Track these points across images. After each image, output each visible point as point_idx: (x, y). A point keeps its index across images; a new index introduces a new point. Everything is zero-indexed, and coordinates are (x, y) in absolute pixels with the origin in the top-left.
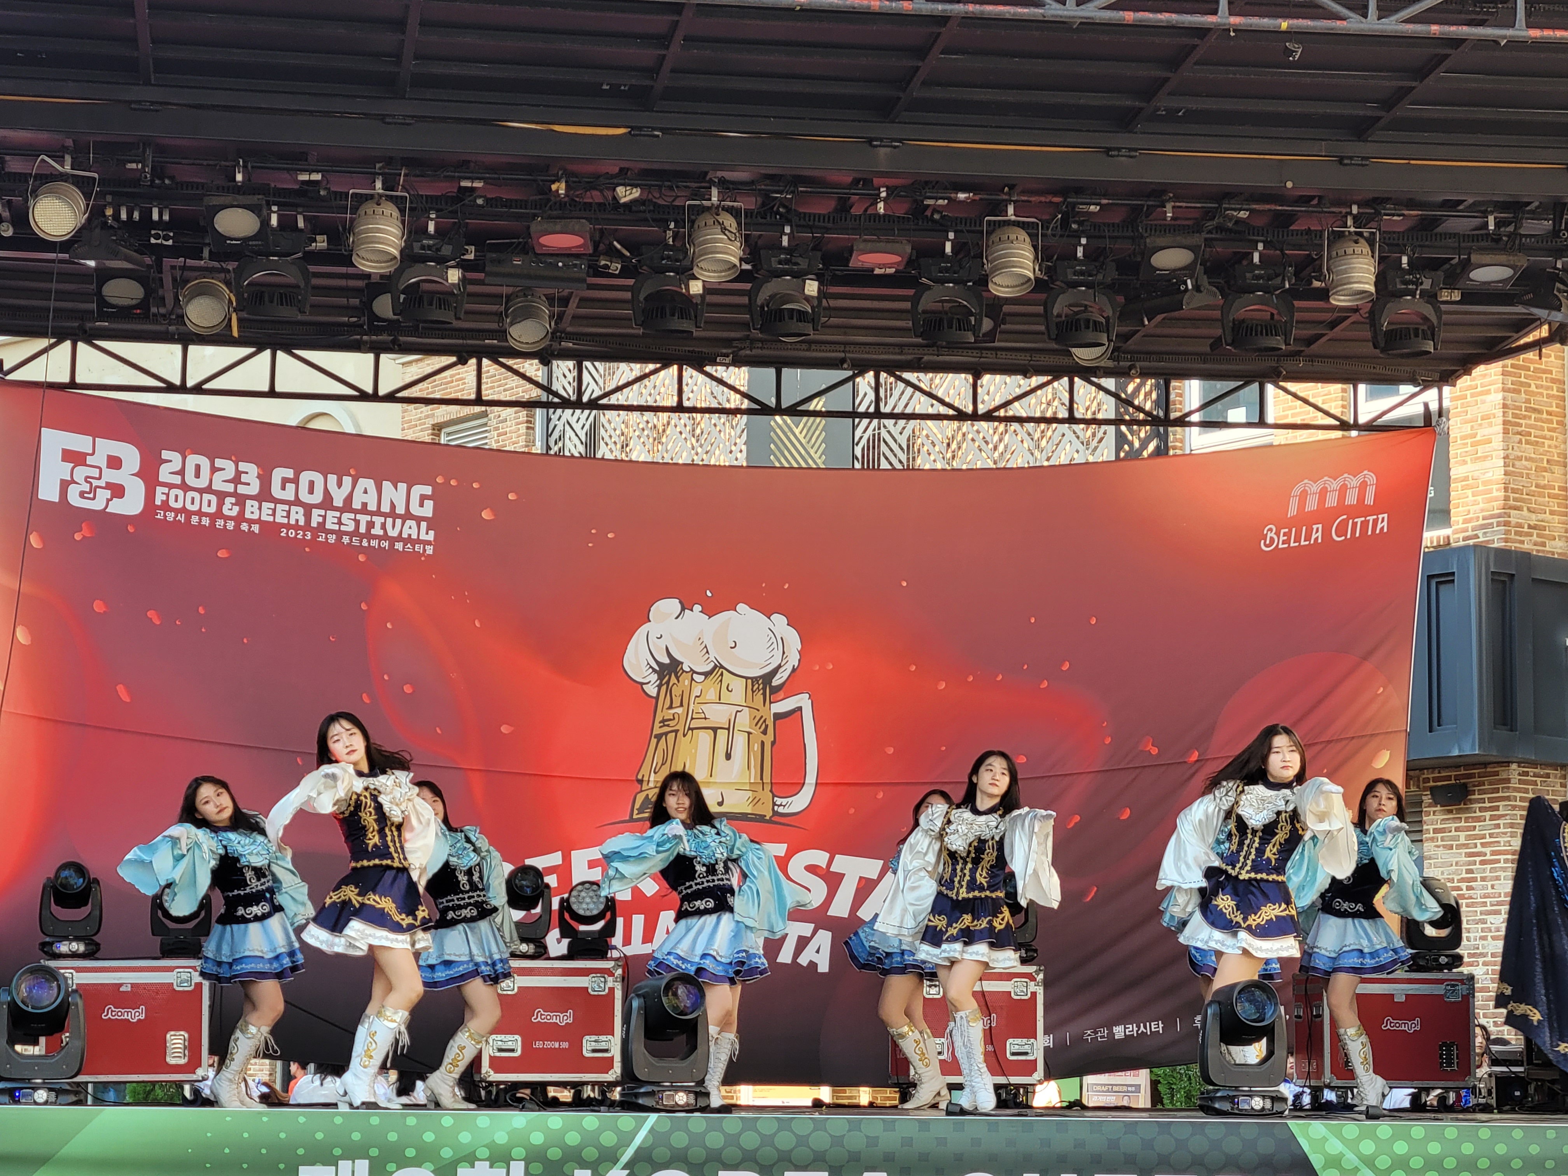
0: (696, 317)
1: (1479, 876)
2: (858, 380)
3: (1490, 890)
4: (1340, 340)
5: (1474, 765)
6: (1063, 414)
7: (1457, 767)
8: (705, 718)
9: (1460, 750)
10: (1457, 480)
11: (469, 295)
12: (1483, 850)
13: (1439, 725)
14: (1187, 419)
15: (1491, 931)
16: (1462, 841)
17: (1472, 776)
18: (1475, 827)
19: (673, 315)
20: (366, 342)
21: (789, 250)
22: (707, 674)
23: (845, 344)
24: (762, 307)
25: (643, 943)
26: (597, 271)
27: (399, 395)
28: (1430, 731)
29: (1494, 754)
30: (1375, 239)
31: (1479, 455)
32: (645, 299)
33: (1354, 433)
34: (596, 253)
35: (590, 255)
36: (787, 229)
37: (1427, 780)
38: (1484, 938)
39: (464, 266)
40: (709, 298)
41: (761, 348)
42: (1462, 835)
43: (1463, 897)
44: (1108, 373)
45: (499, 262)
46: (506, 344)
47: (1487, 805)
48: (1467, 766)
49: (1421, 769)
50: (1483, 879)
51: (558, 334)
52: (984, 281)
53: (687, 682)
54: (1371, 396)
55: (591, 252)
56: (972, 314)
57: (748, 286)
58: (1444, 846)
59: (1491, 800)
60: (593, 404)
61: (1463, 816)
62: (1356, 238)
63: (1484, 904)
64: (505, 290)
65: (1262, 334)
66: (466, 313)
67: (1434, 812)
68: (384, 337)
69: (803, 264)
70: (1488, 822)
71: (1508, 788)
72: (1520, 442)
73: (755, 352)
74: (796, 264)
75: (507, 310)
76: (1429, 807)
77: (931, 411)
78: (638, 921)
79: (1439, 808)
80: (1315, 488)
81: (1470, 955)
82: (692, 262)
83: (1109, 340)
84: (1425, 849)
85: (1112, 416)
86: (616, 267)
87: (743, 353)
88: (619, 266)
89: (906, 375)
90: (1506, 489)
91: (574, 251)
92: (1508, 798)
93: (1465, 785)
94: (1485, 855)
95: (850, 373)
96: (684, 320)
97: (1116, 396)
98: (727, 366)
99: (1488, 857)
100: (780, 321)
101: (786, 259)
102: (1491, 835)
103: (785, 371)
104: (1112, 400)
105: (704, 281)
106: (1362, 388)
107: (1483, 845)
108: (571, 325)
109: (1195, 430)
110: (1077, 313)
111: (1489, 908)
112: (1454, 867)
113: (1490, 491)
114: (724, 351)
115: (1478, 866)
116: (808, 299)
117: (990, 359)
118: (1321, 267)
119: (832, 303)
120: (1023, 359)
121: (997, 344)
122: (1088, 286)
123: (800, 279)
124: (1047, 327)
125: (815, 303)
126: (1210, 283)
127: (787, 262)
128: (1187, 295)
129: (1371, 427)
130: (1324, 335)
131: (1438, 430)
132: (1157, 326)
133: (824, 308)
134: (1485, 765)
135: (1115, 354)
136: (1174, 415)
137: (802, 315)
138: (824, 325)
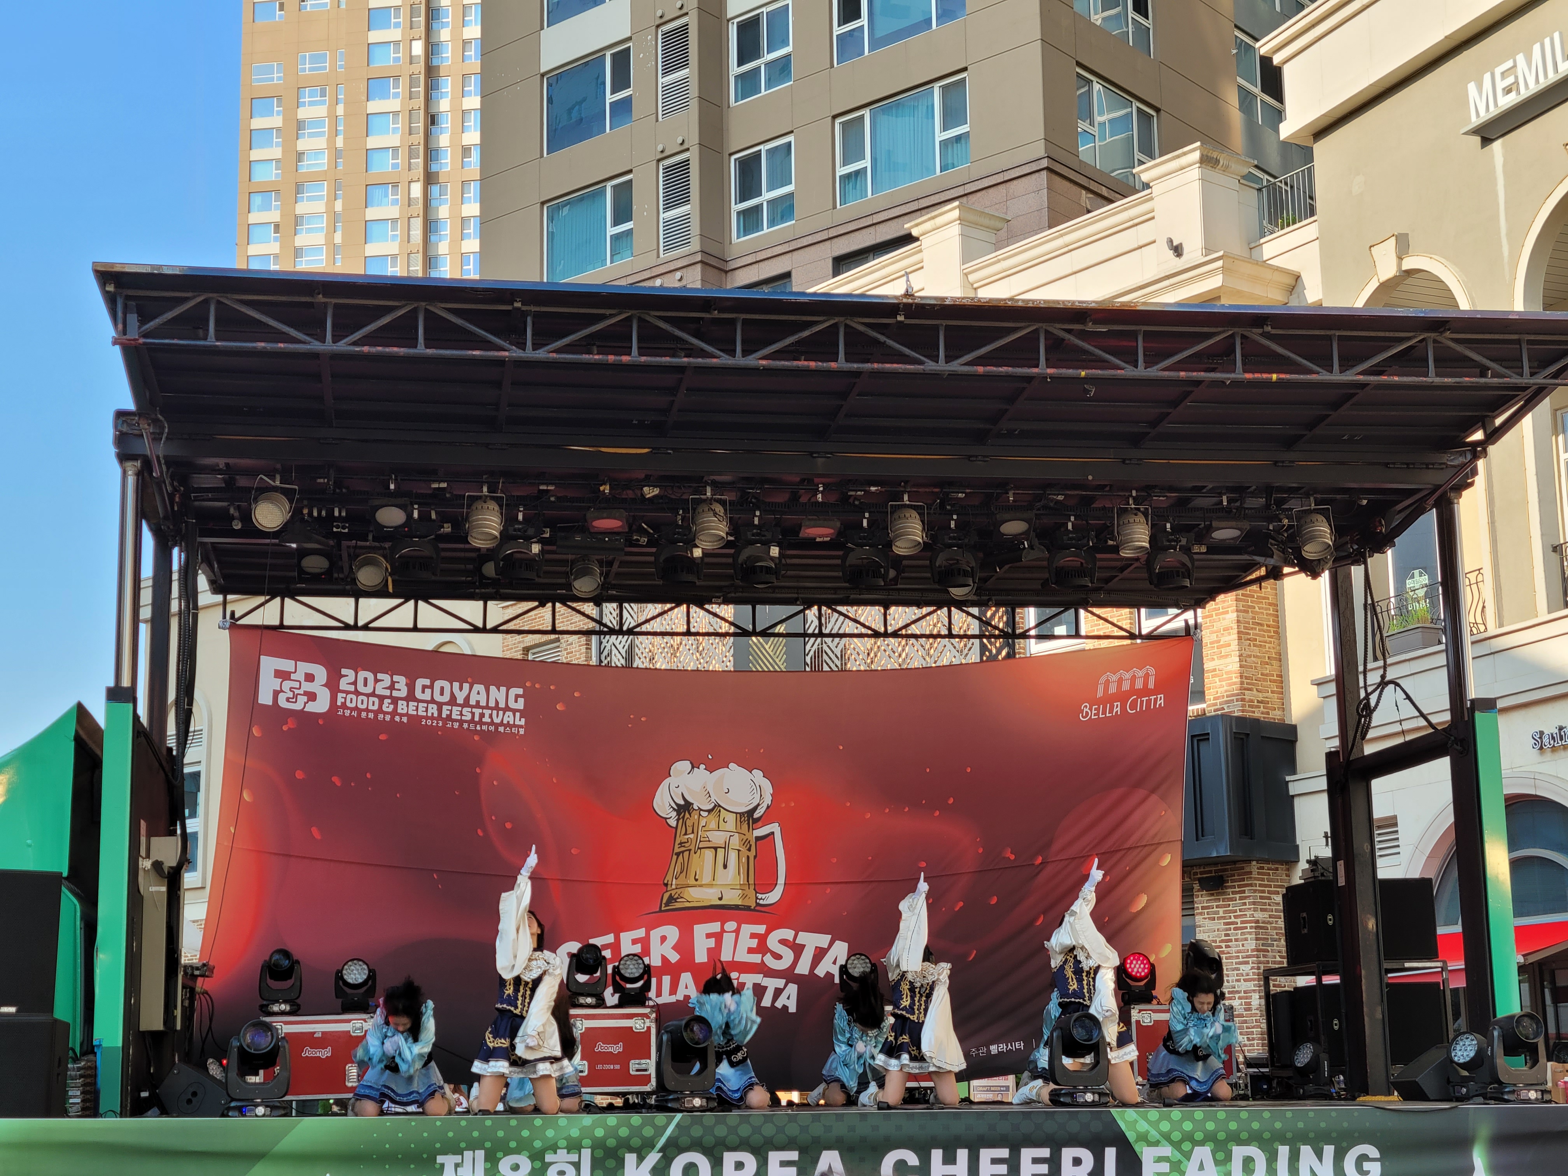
0: (698, 573)
1: (1233, 938)
2: (807, 612)
3: (1241, 948)
4: (1129, 579)
5: (1227, 863)
6: (944, 632)
7: (1216, 864)
8: (709, 841)
9: (1217, 854)
10: (1208, 671)
11: (547, 560)
12: (1236, 920)
13: (1203, 836)
14: (1028, 634)
16: (1221, 914)
17: (1226, 870)
18: (1229, 905)
19: (682, 572)
20: (478, 593)
21: (759, 527)
22: (710, 811)
23: (798, 588)
24: (742, 565)
25: (670, 995)
26: (631, 543)
27: (500, 628)
28: (1197, 840)
29: (1240, 855)
30: (1148, 512)
31: (1223, 654)
32: (664, 561)
33: (1139, 641)
34: (631, 531)
35: (626, 533)
36: (758, 513)
37: (1195, 874)
38: (1239, 980)
39: (542, 542)
40: (706, 559)
41: (742, 592)
42: (1221, 910)
43: (1223, 952)
44: (974, 604)
45: (566, 538)
46: (571, 593)
47: (1237, 889)
48: (1223, 863)
49: (1191, 867)
50: (1236, 940)
51: (606, 585)
52: (889, 544)
53: (696, 817)
54: (1149, 616)
55: (627, 530)
56: (882, 567)
57: (732, 551)
58: (1209, 918)
59: (1239, 886)
60: (630, 632)
61: (1221, 897)
62: (1135, 512)
63: (1238, 957)
64: (570, 557)
65: (1075, 576)
66: (545, 572)
67: (1202, 895)
68: (490, 590)
69: (769, 536)
70: (1238, 902)
71: (1251, 878)
72: (1250, 645)
73: (738, 594)
74: (764, 536)
75: (571, 570)
76: (1197, 892)
77: (856, 631)
78: (666, 980)
79: (1205, 892)
80: (1114, 678)
81: (1229, 992)
82: (695, 535)
83: (974, 582)
84: (1196, 921)
85: (977, 632)
86: (643, 540)
87: (730, 595)
88: (646, 540)
89: (839, 608)
90: (1241, 677)
91: (616, 530)
92: (1251, 885)
93: (1222, 877)
94: (1237, 923)
95: (802, 607)
96: (690, 575)
97: (979, 619)
98: (719, 604)
99: (1239, 925)
100: (754, 574)
101: (757, 532)
102: (1240, 910)
103: (758, 607)
104: (977, 622)
105: (702, 549)
106: (1143, 611)
107: (1235, 917)
108: (615, 579)
109: (1033, 641)
110: (952, 565)
111: (1241, 960)
112: (1216, 933)
113: (1231, 678)
114: (717, 594)
115: (1232, 931)
116: (772, 558)
117: (895, 596)
118: (1113, 531)
119: (789, 561)
120: (916, 596)
121: (899, 586)
122: (959, 546)
123: (766, 547)
124: (932, 575)
125: (777, 561)
126: (1040, 544)
127: (758, 534)
128: (1025, 551)
129: (1150, 637)
130: (1116, 576)
131: (1195, 638)
132: (1005, 572)
133: (784, 565)
134: (1235, 862)
135: (978, 591)
136: (1018, 631)
137: (768, 570)
138: (783, 576)
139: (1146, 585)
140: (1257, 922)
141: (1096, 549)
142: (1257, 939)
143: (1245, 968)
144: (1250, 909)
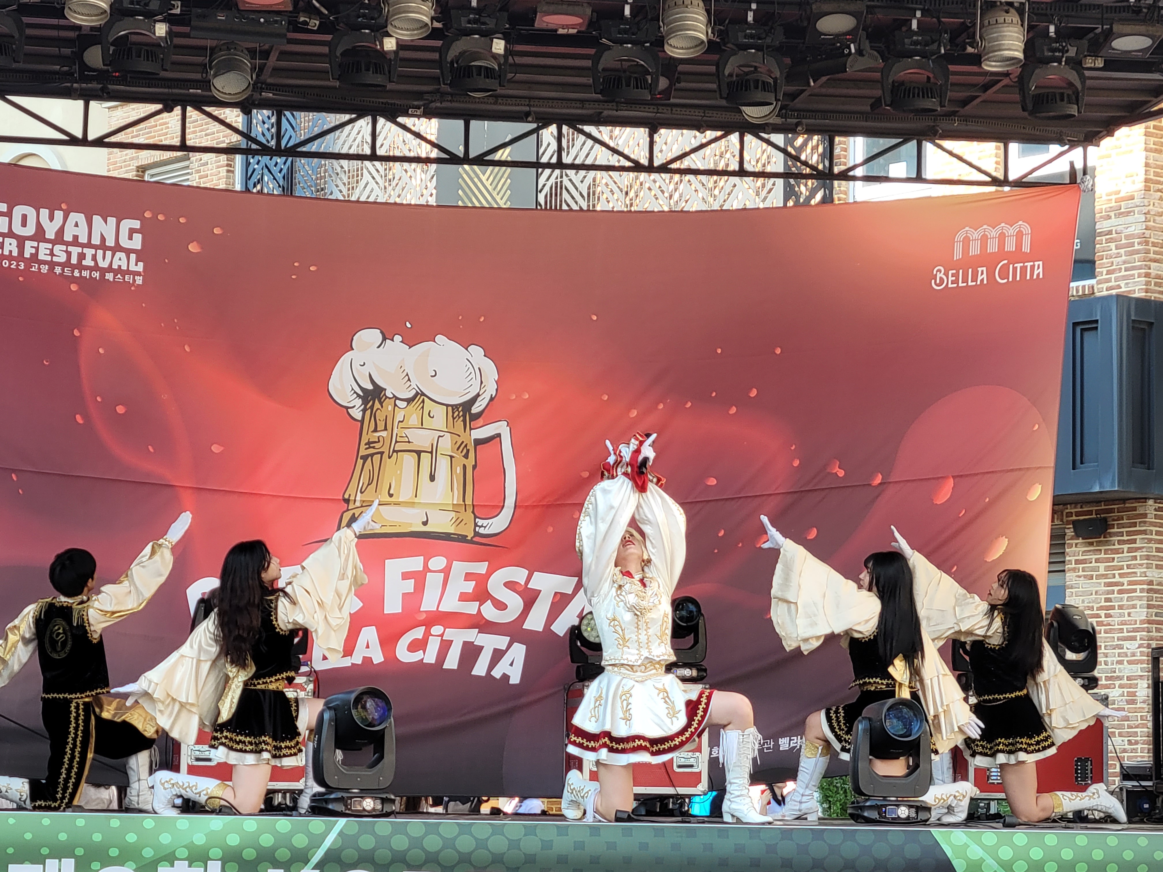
0: (389, 72)
1: (1116, 604)
2: (541, 132)
3: (1127, 618)
4: (994, 102)
5: (1114, 501)
6: (734, 167)
7: (1098, 502)
8: (409, 442)
9: (1100, 488)
10: (1101, 234)
11: (176, 47)
12: (1121, 580)
13: (1082, 463)
14: (851, 173)
15: (1127, 656)
16: (1102, 571)
17: (1112, 511)
18: (1114, 559)
19: (368, 70)
20: (76, 89)
21: (478, 11)
22: (409, 401)
23: (530, 99)
24: (452, 63)
26: (296, 27)
27: (107, 140)
28: (1074, 469)
29: (1132, 490)
30: (1024, 9)
31: (1123, 210)
32: (341, 54)
33: (1007, 189)
34: (296, 10)
35: (290, 12)
37: (1070, 514)
38: (1120, 662)
39: (170, 20)
40: (403, 54)
41: (450, 101)
42: (1102, 566)
43: (1100, 624)
44: (777, 129)
45: (204, 17)
46: (209, 93)
47: (1125, 538)
48: (1108, 501)
49: (1065, 504)
50: (1121, 607)
51: (259, 85)
52: (660, 42)
53: (390, 408)
54: (1023, 153)
55: (291, 9)
56: (649, 73)
57: (439, 43)
58: (1085, 577)
59: (1129, 534)
60: (293, 152)
61: (1103, 548)
62: (1006, 8)
63: (1121, 631)
64: (209, 43)
65: (918, 95)
66: (173, 63)
67: (1076, 544)
68: (95, 85)
69: (491, 24)
70: (1126, 554)
71: (1145, 522)
73: (445, 105)
74: (484, 23)
75: (211, 62)
76: (1071, 539)
77: (609, 162)
79: (1080, 540)
80: (976, 235)
81: (1107, 678)
82: (387, 20)
83: (777, 100)
84: (1067, 579)
85: (781, 169)
86: (314, 23)
87: (433, 105)
88: (317, 23)
89: (587, 129)
90: (1146, 243)
91: (275, 8)
92: (1144, 532)
93: (1105, 520)
94: (1123, 584)
95: (534, 126)
96: (379, 75)
97: (784, 151)
98: (419, 117)
99: (1125, 587)
100: (469, 77)
101: (474, 18)
102: (1128, 567)
103: (473, 123)
104: (781, 155)
105: (397, 38)
106: (1014, 147)
107: (1121, 575)
108: (271, 76)
109: (859, 183)
110: (747, 74)
111: (1125, 634)
112: (1094, 596)
114: (416, 103)
115: (1116, 595)
116: (495, 56)
117: (666, 114)
118: (974, 34)
119: (518, 60)
120: (696, 115)
121: (672, 101)
122: (759, 48)
123: (488, 38)
124: (719, 86)
125: (502, 61)
126: (872, 48)
127: (475, 21)
128: (851, 57)
129: (1019, 183)
130: (977, 97)
131: (1082, 187)
132: (821, 86)
133: (511, 65)
134: (1124, 500)
135: (784, 111)
136: (836, 170)
137: (489, 72)
138: (510, 81)
139: (1017, 111)
140: (1151, 583)
141: (949, 58)
142: (1149, 607)
143: (1131, 646)
144: (1141, 565)
